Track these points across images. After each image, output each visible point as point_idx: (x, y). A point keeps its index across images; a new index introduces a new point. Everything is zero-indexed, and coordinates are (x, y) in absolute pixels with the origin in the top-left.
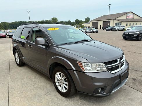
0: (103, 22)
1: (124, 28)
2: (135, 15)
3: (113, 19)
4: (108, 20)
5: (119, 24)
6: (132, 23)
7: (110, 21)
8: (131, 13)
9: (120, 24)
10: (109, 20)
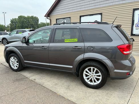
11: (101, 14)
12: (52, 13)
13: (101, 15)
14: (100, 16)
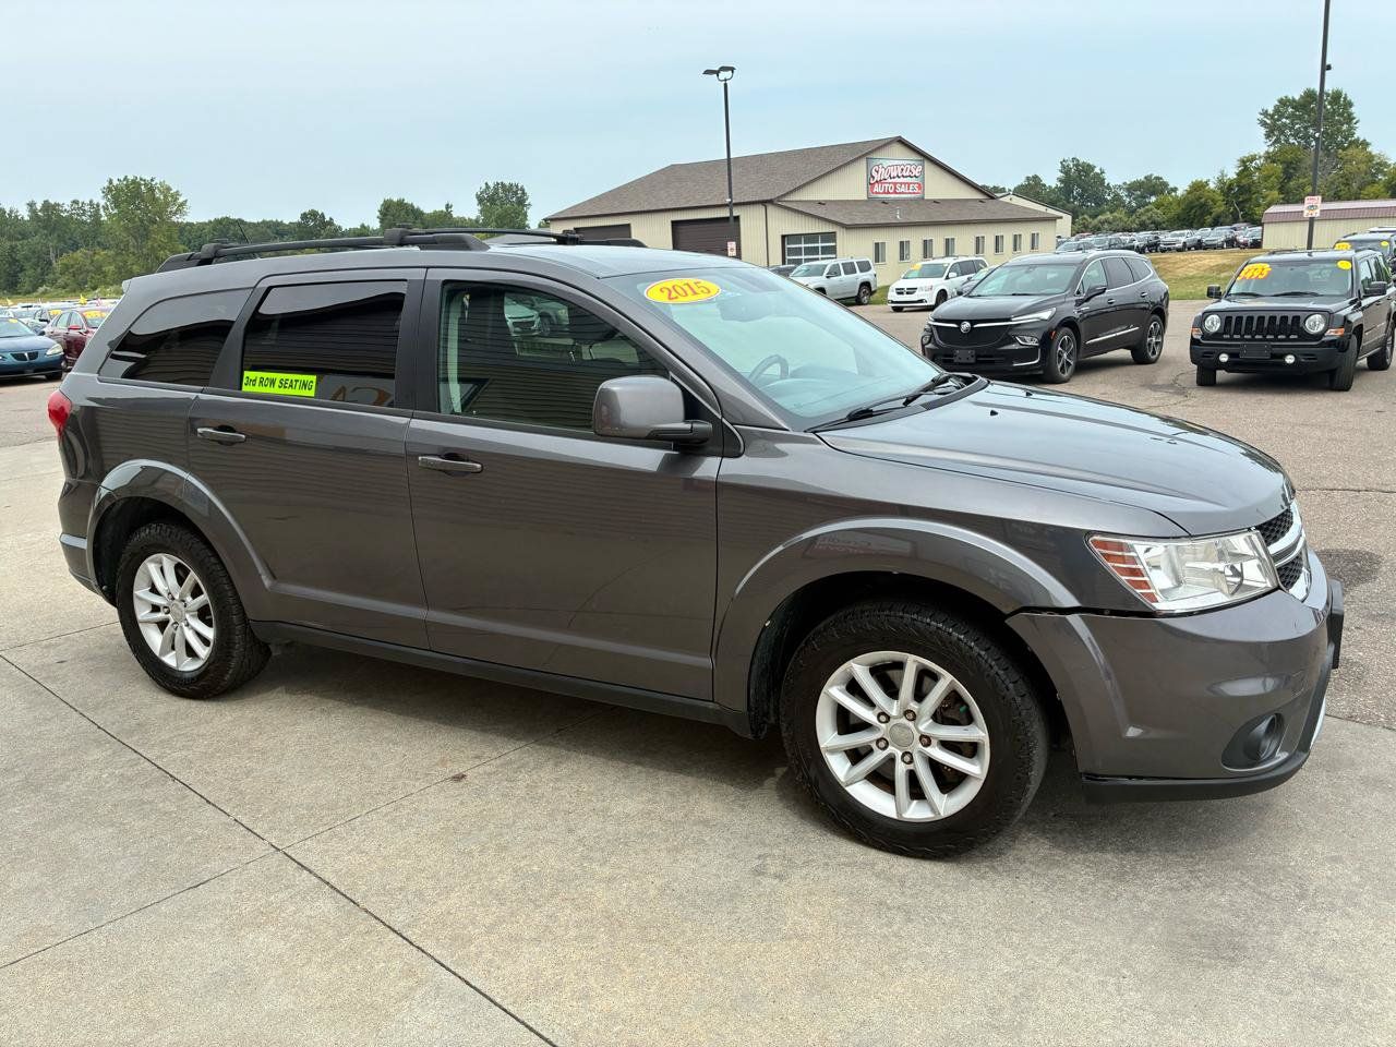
0: (675, 224)
1: (866, 284)
2: (929, 168)
3: (764, 203)
4: (724, 213)
5: (814, 251)
6: (915, 239)
7: (737, 219)
8: (897, 149)
9: (826, 250)
10: (731, 206)
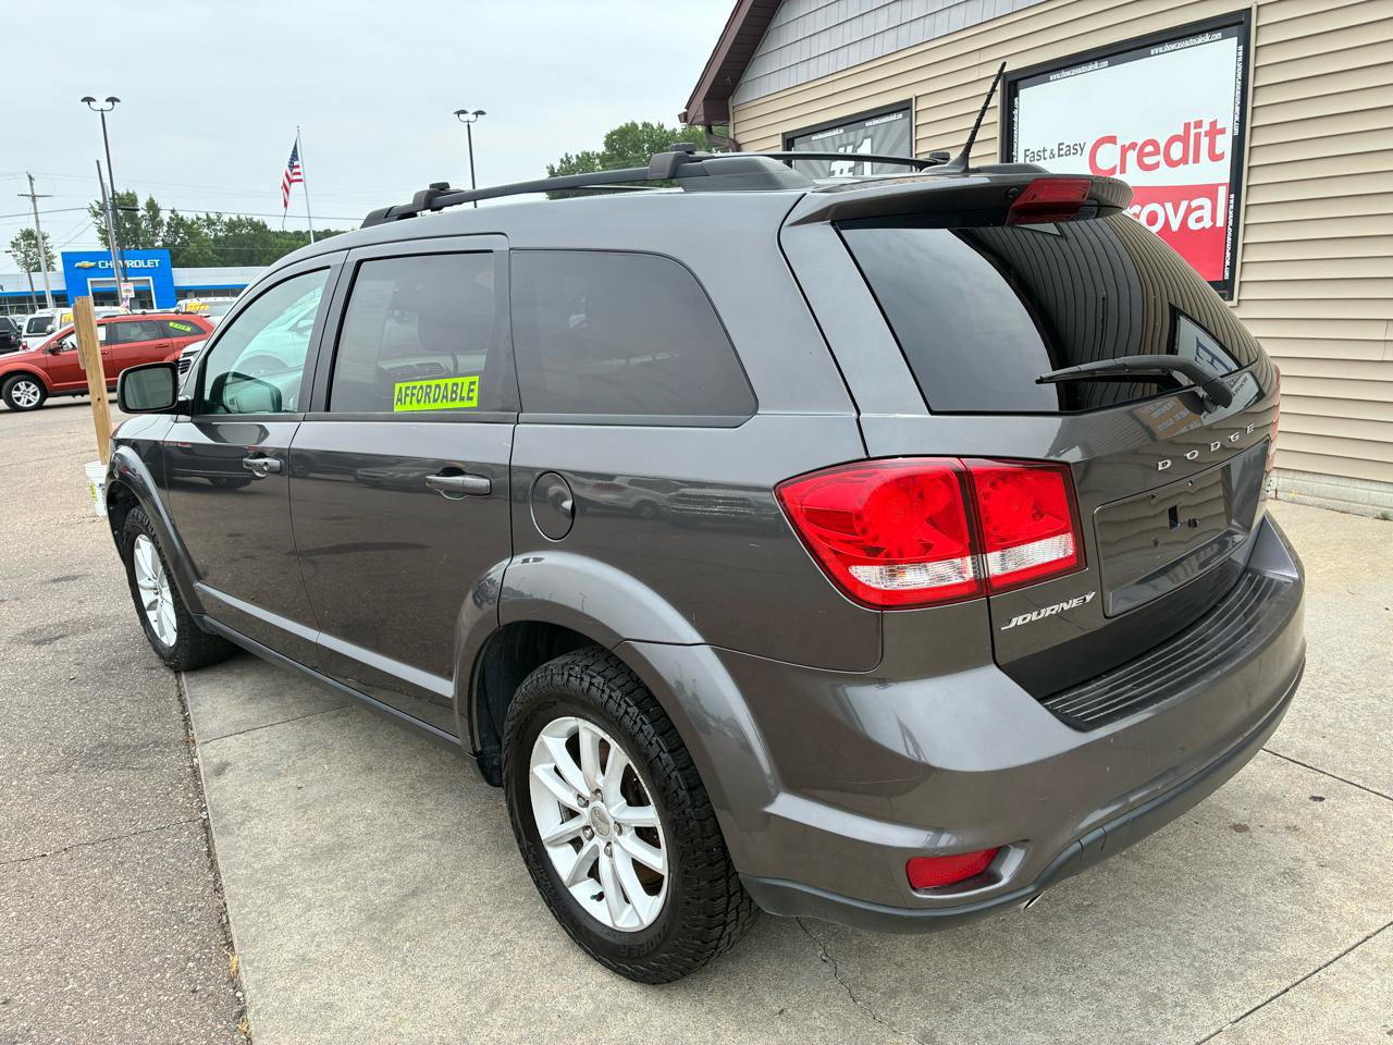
11: (1236, 24)
12: (747, 77)
13: (1245, 42)
14: (1226, 49)
